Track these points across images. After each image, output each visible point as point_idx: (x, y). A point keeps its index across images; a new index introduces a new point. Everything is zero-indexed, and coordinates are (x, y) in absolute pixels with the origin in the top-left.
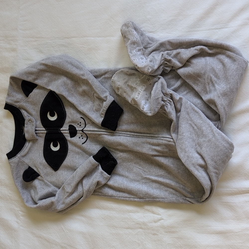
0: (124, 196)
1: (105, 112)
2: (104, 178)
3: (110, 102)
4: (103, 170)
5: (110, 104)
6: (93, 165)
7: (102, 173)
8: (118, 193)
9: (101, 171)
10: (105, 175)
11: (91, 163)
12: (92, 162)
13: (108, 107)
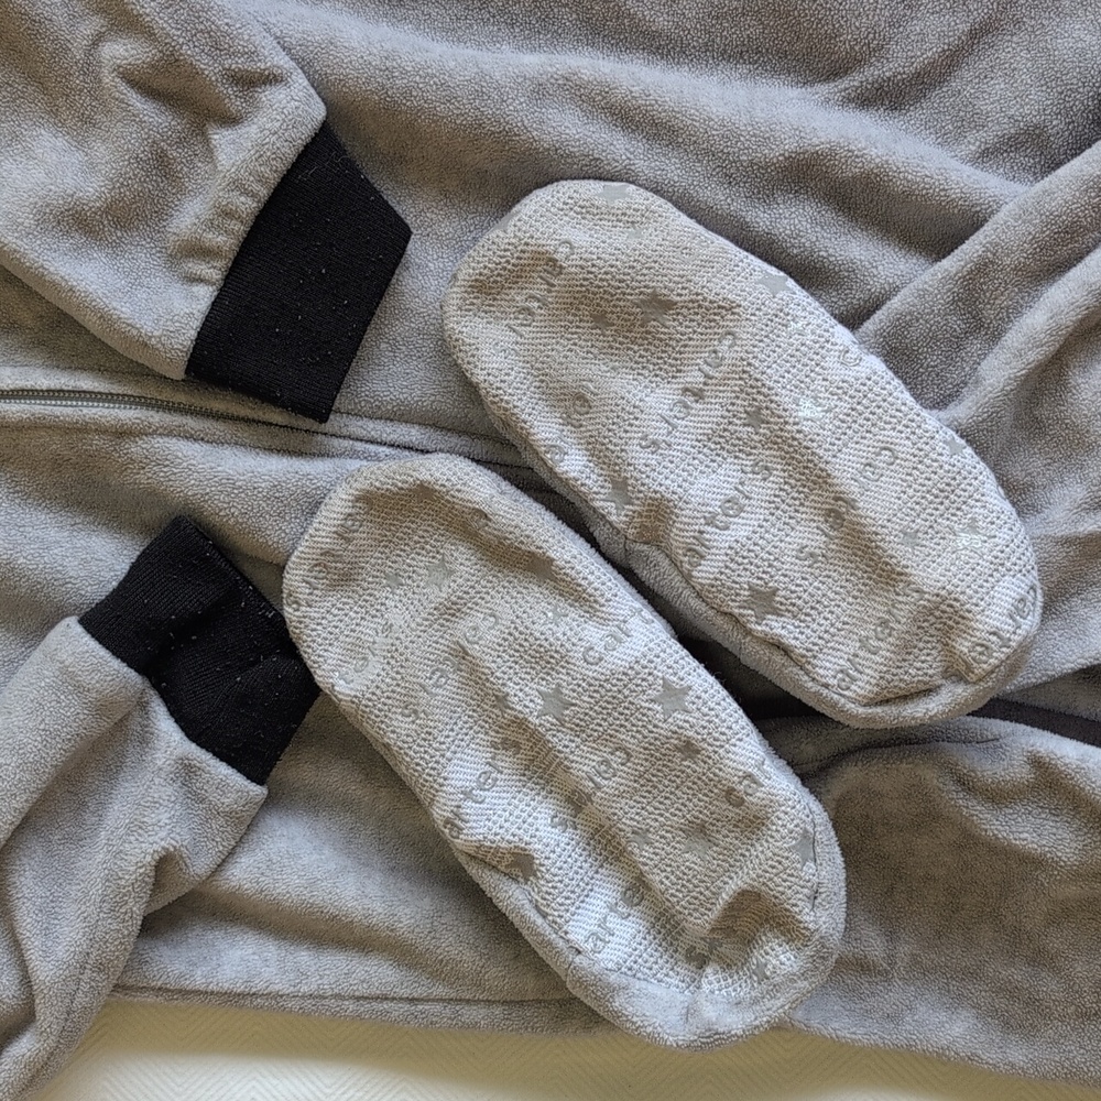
0: (362, 990)
1: (240, 229)
2: (214, 812)
3: (294, 134)
4: (201, 745)
5: (290, 153)
6: (101, 708)
7: (187, 770)
8: (304, 957)
9: (178, 752)
10: (222, 786)
11: (80, 689)
12: (91, 680)
13: (274, 179)
